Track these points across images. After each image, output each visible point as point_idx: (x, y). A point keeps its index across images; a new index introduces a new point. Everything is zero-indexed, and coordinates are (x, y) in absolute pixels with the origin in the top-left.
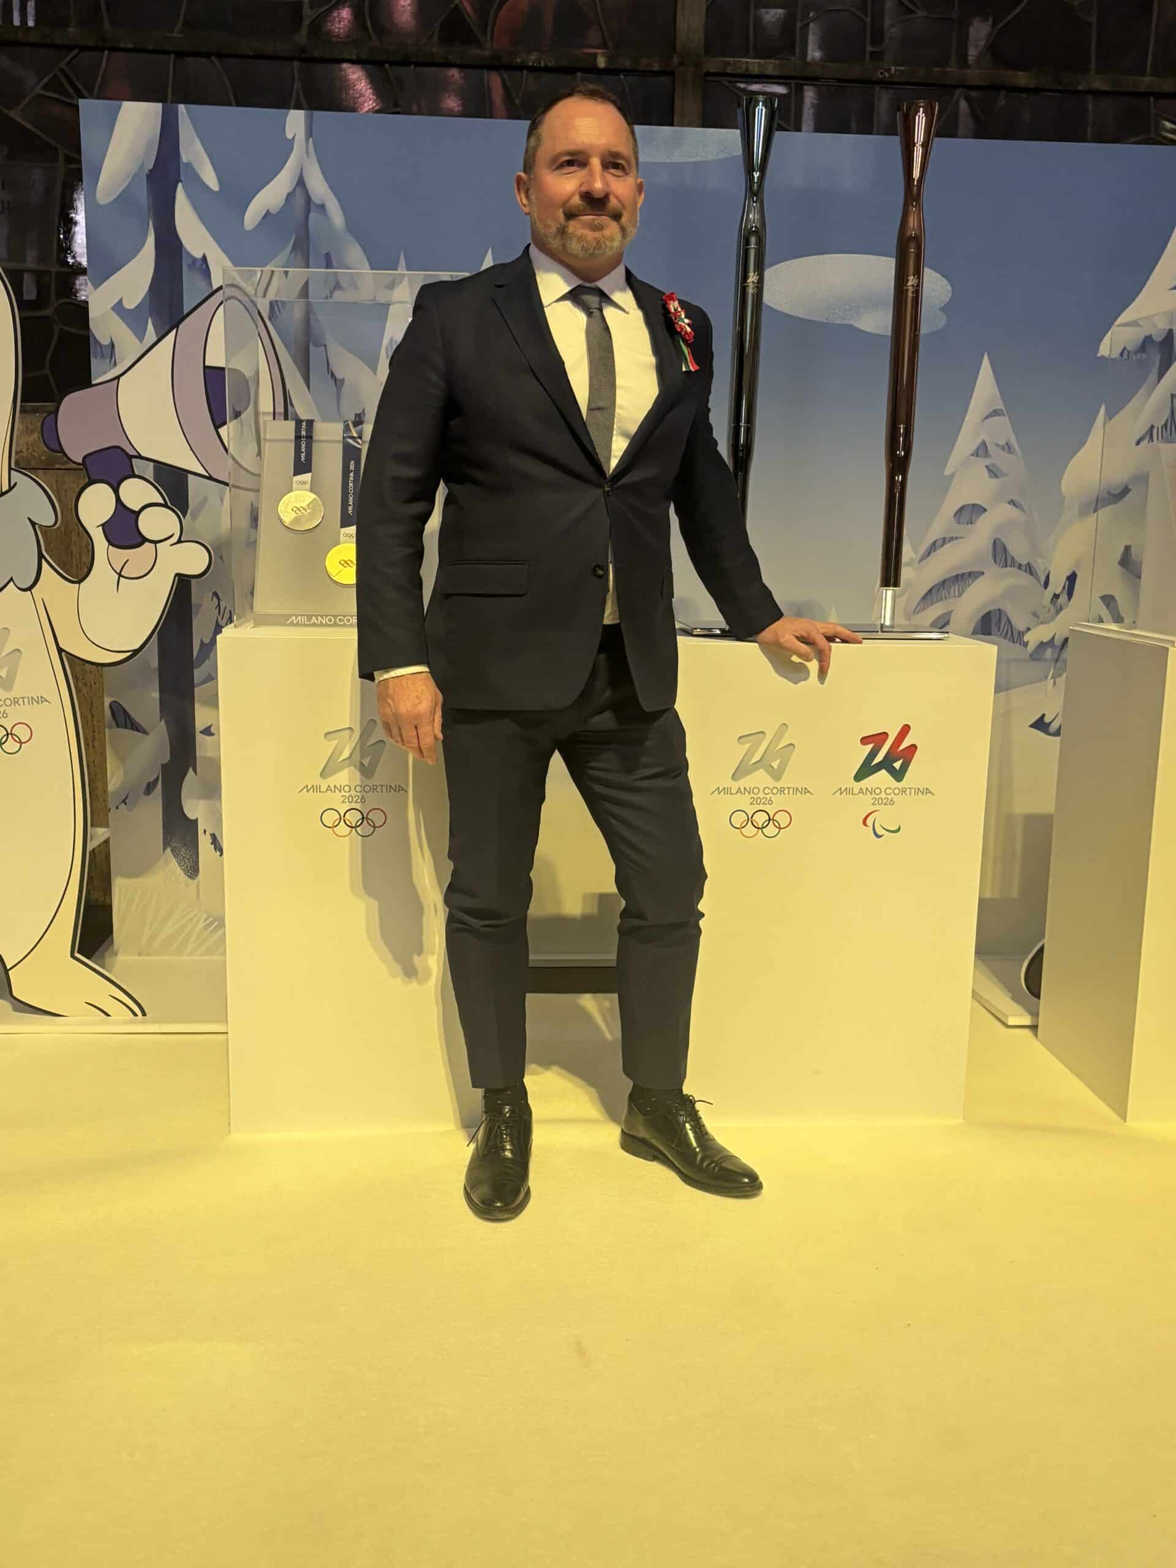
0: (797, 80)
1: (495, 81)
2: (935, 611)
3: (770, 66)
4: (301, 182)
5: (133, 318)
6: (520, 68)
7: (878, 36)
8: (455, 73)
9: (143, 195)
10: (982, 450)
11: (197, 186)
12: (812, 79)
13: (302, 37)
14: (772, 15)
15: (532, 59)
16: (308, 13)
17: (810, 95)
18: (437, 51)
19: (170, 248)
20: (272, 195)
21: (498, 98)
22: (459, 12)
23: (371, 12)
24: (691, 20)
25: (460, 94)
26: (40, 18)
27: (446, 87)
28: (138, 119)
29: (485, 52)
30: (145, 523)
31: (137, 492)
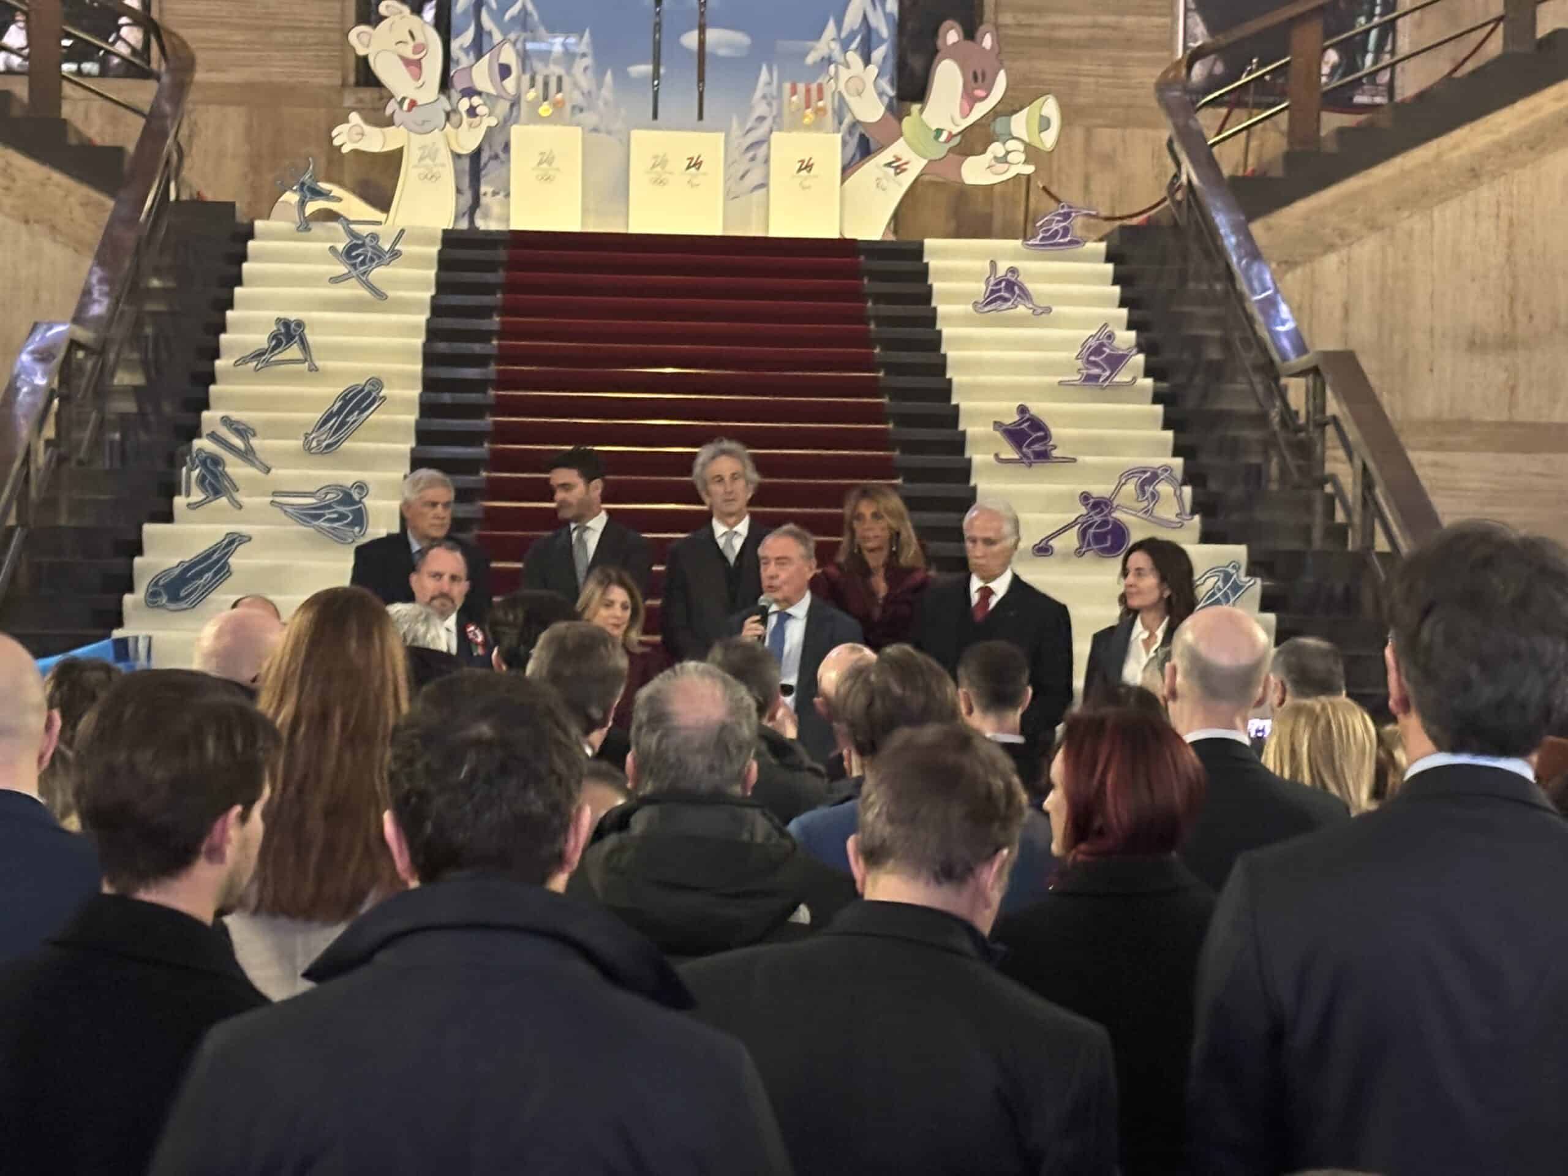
2: (750, 154)
4: (524, 6)
5: (466, 51)
9: (471, 10)
10: (764, 97)
19: (479, 28)
20: (514, 10)
30: (478, 110)
31: (476, 100)
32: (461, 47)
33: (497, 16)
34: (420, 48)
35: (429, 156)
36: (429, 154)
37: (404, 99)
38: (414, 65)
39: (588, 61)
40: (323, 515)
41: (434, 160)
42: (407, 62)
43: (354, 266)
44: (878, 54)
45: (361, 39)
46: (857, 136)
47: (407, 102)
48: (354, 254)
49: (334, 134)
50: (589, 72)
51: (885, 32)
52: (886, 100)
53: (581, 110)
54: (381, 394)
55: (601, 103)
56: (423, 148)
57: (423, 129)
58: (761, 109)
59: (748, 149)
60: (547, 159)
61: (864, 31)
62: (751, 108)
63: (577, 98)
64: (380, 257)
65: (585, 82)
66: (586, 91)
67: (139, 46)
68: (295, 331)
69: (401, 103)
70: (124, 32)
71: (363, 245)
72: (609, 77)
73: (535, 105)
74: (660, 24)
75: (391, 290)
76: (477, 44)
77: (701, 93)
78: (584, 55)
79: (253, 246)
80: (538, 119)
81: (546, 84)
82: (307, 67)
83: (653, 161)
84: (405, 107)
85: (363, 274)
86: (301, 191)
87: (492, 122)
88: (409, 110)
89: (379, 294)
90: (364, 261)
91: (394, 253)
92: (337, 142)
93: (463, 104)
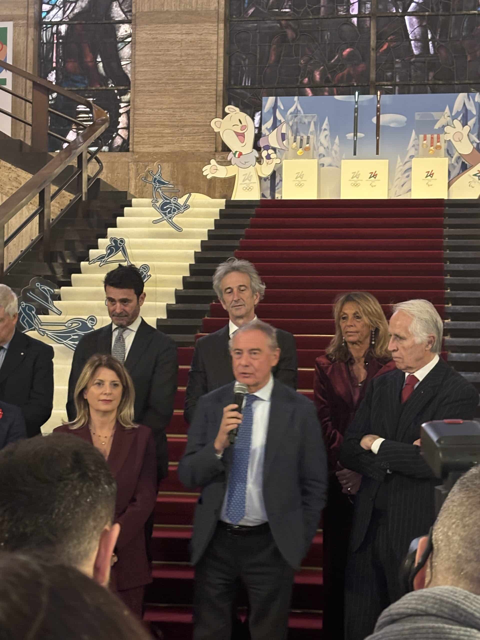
0: (394, 85)
1: (335, 89)
3: (389, 83)
4: (297, 107)
5: (269, 130)
6: (340, 87)
7: (410, 76)
8: (327, 88)
9: (272, 111)
10: (414, 146)
11: (280, 110)
12: (397, 85)
13: (298, 84)
14: (389, 74)
15: (342, 85)
16: (300, 80)
17: (397, 88)
18: (324, 85)
19: (275, 118)
20: (292, 110)
21: (335, 92)
22: (328, 77)
23: (312, 79)
24: (373, 76)
25: (328, 92)
26: (251, 84)
27: (325, 91)
28: (271, 99)
29: (333, 84)
30: (271, 156)
31: (270, 151)
32: (267, 128)
33: (284, 113)
34: (244, 127)
36: (249, 178)
37: (236, 152)
38: (241, 136)
39: (327, 132)
40: (70, 336)
41: (250, 180)
42: (238, 134)
43: (165, 214)
44: (471, 122)
45: (217, 125)
46: (460, 163)
47: (238, 153)
48: (165, 207)
49: (203, 170)
50: (328, 138)
51: (474, 112)
52: (475, 145)
53: (324, 156)
54: (149, 274)
55: (333, 152)
56: (245, 175)
57: (245, 165)
58: (412, 152)
59: (406, 171)
60: (300, 176)
61: (464, 111)
62: (407, 152)
63: (322, 150)
64: (178, 209)
65: (325, 142)
66: (326, 147)
67: (126, 138)
68: (120, 244)
69: (235, 154)
70: (120, 132)
71: (170, 203)
72: (337, 140)
73: (296, 150)
74: (357, 109)
75: (185, 227)
76: (274, 126)
77: (378, 141)
78: (325, 130)
79: (126, 209)
80: (296, 157)
81: (301, 140)
82: (199, 143)
83: (352, 175)
84: (237, 156)
85: (170, 218)
86: (154, 182)
87: (278, 161)
88: (239, 157)
89: (179, 229)
90: (171, 210)
91: (186, 207)
92: (205, 174)
93: (264, 153)
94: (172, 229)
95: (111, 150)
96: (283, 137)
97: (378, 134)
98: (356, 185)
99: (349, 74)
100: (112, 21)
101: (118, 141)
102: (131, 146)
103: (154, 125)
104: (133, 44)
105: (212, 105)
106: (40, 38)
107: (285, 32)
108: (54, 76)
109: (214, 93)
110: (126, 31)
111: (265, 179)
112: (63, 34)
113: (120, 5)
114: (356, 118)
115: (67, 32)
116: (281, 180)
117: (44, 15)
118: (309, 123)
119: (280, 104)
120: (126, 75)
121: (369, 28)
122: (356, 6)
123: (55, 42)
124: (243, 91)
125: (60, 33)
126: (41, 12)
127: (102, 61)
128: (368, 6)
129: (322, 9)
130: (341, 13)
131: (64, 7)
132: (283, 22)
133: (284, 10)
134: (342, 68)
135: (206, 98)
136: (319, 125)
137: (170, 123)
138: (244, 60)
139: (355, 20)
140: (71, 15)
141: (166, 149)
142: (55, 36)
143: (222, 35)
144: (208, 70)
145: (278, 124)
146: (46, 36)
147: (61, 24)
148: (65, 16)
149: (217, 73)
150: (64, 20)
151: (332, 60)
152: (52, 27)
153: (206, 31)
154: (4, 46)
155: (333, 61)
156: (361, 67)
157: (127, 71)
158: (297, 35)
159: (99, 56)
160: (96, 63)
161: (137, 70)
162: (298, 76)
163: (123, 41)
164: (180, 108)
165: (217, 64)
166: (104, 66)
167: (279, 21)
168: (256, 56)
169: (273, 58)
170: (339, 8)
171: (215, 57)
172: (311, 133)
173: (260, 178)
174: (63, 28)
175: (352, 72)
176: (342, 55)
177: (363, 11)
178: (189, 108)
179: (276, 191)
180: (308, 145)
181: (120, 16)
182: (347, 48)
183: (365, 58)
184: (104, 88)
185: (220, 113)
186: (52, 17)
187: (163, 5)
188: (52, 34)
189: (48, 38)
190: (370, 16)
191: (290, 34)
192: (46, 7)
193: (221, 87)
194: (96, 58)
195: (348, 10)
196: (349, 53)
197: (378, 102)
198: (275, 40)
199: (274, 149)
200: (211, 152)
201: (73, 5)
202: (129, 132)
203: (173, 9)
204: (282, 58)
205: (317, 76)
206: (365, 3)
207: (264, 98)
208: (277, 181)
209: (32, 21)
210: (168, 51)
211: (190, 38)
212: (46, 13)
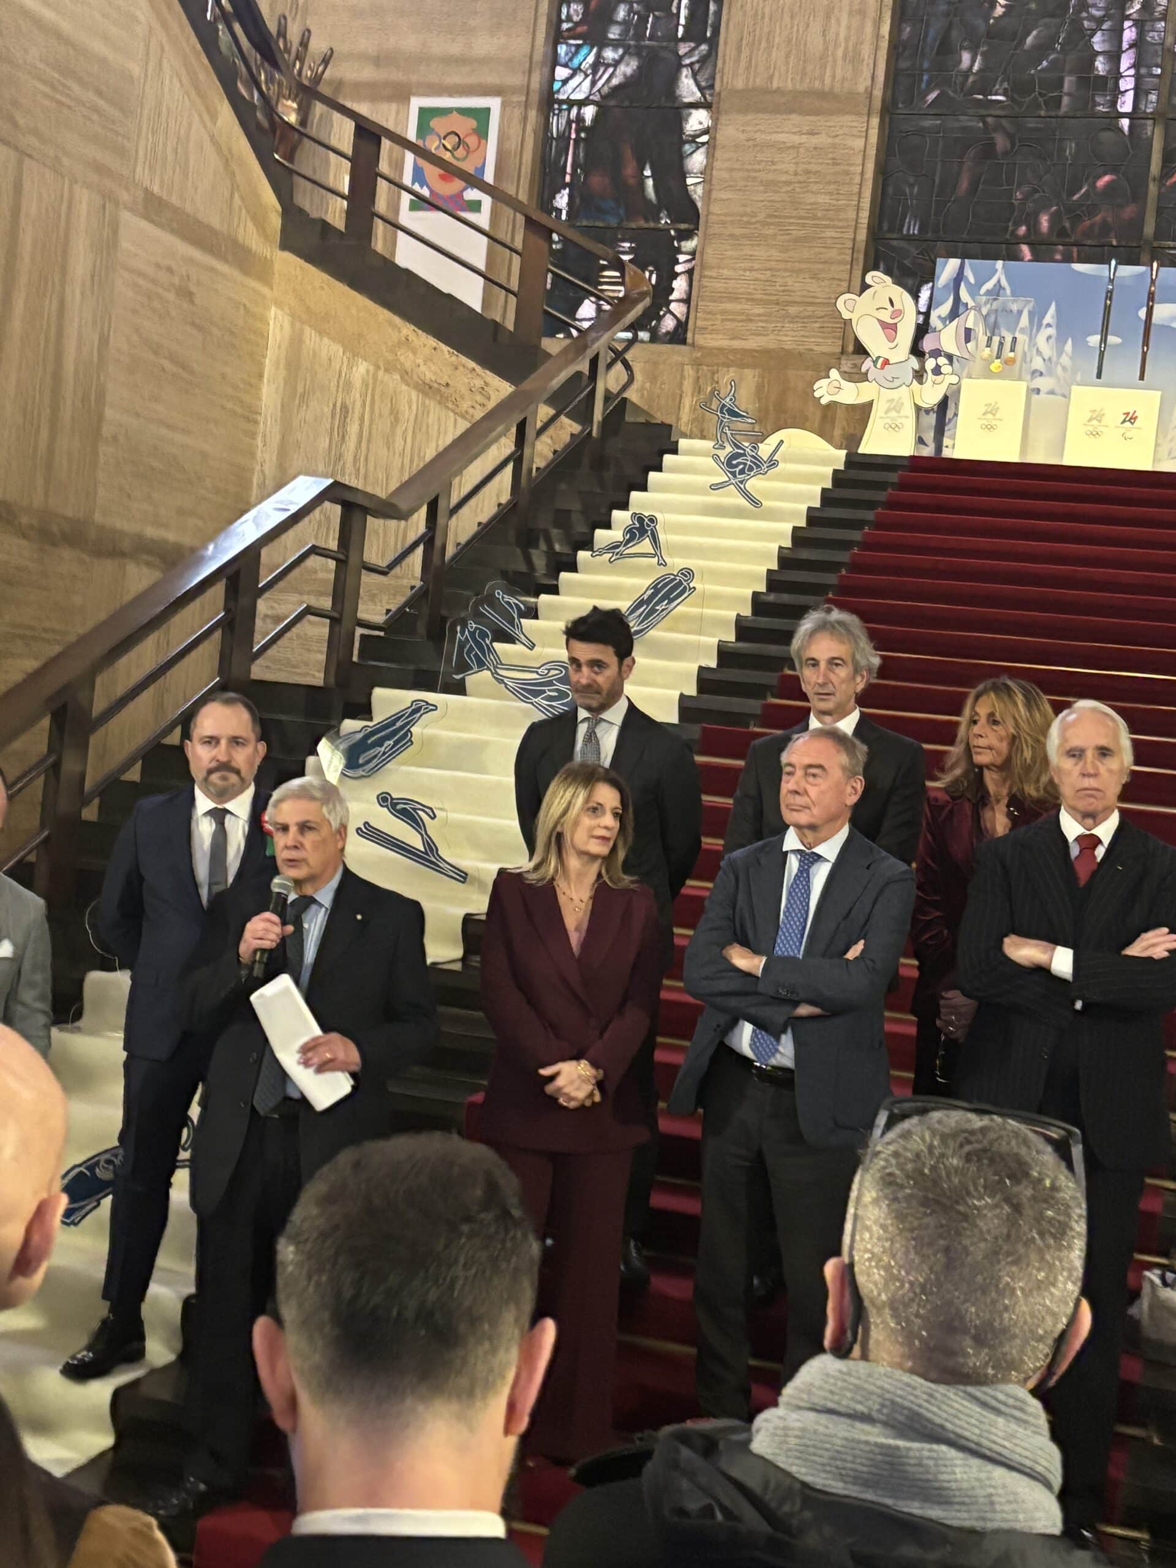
1: (1075, 249)
4: (999, 281)
5: (943, 320)
6: (1085, 246)
8: (1060, 247)
9: (952, 285)
11: (968, 283)
13: (1008, 236)
15: (1089, 242)
16: (1011, 228)
18: (1054, 239)
19: (957, 299)
20: (989, 285)
21: (1075, 255)
22: (1064, 227)
23: (1033, 226)
24: (1149, 229)
25: (1063, 254)
26: (920, 230)
27: (1056, 251)
28: (953, 264)
29: (1072, 240)
30: (942, 370)
31: (942, 361)
32: (939, 317)
33: (974, 291)
34: (898, 313)
35: (894, 408)
36: (897, 407)
37: (879, 357)
38: (890, 329)
39: (1052, 331)
40: (545, 692)
41: (899, 412)
42: (884, 325)
43: (734, 474)
45: (848, 306)
47: (880, 361)
48: (734, 462)
49: (815, 387)
50: (1053, 340)
53: (1041, 374)
54: (692, 585)
55: (1059, 369)
56: (891, 401)
57: (892, 384)
60: (992, 410)
63: (1038, 363)
64: (758, 466)
65: (1047, 349)
66: (1046, 358)
67: (683, 319)
68: (649, 526)
69: (875, 362)
70: (673, 307)
71: (744, 455)
72: (1069, 346)
73: (988, 362)
74: (1111, 292)
75: (767, 498)
76: (954, 314)
77: (1144, 355)
78: (1049, 325)
79: (668, 459)
80: (989, 374)
81: (1001, 344)
82: (813, 337)
83: (1089, 415)
84: (879, 365)
85: (741, 482)
86: (722, 412)
87: (954, 379)
88: (882, 368)
89: (755, 503)
90: (743, 469)
91: (772, 463)
92: (817, 394)
93: (930, 364)
94: (743, 502)
95: (655, 338)
96: (968, 334)
97: (1146, 342)
98: (1096, 434)
99: (1104, 223)
100: (676, 105)
101: (668, 324)
102: (689, 335)
103: (734, 298)
104: (711, 148)
105: (842, 268)
106: (547, 126)
107: (993, 138)
108: (565, 199)
109: (850, 244)
110: (701, 123)
111: (927, 411)
112: (588, 121)
113: (695, 75)
114: (1107, 309)
115: (596, 119)
116: (956, 415)
117: (557, 85)
118: (1020, 312)
119: (969, 273)
120: (693, 203)
121: (1150, 141)
122: (1129, 97)
123: (573, 136)
124: (903, 244)
125: (583, 120)
126: (552, 79)
127: (653, 176)
128: (1153, 97)
129: (1066, 100)
130: (1100, 108)
131: (594, 73)
132: (990, 120)
133: (994, 98)
134: (1092, 210)
135: (833, 254)
136: (1037, 317)
137: (765, 297)
138: (911, 186)
139: (1125, 123)
140: (606, 90)
141: (752, 343)
142: (574, 126)
143: (874, 138)
144: (840, 202)
145: (961, 309)
146: (557, 124)
147: (586, 105)
148: (595, 89)
149: (858, 209)
150: (591, 97)
151: (1074, 194)
152: (569, 110)
153: (846, 130)
154: (483, 141)
155: (1076, 197)
156: (1129, 211)
157: (695, 197)
158: (1013, 145)
159: (648, 167)
160: (642, 179)
161: (714, 195)
162: (1009, 220)
163: (694, 141)
164: (786, 270)
165: (860, 193)
166: (655, 186)
167: (982, 118)
168: (934, 181)
169: (964, 184)
170: (1098, 99)
171: (857, 179)
172: (1023, 331)
173: (918, 409)
174: (589, 112)
175: (1110, 219)
176: (1095, 187)
177: (1142, 107)
178: (801, 271)
179: (946, 434)
180: (1012, 355)
181: (693, 93)
182: (1105, 174)
183: (1138, 194)
184: (652, 225)
185: (857, 283)
186: (570, 91)
187: (771, 77)
188: (569, 122)
189: (562, 128)
190: (1154, 117)
191: (1001, 142)
192: (561, 73)
193: (862, 235)
194: (643, 169)
195: (1114, 104)
196: (1109, 185)
197: (1153, 282)
198: (971, 153)
199: (950, 357)
200: (833, 354)
201: (611, 70)
202: (689, 308)
203: (790, 86)
204: (981, 187)
205: (1044, 222)
206: (1148, 93)
207: (939, 261)
208: (950, 414)
209: (535, 98)
210: (773, 163)
211: (814, 140)
212: (560, 84)
